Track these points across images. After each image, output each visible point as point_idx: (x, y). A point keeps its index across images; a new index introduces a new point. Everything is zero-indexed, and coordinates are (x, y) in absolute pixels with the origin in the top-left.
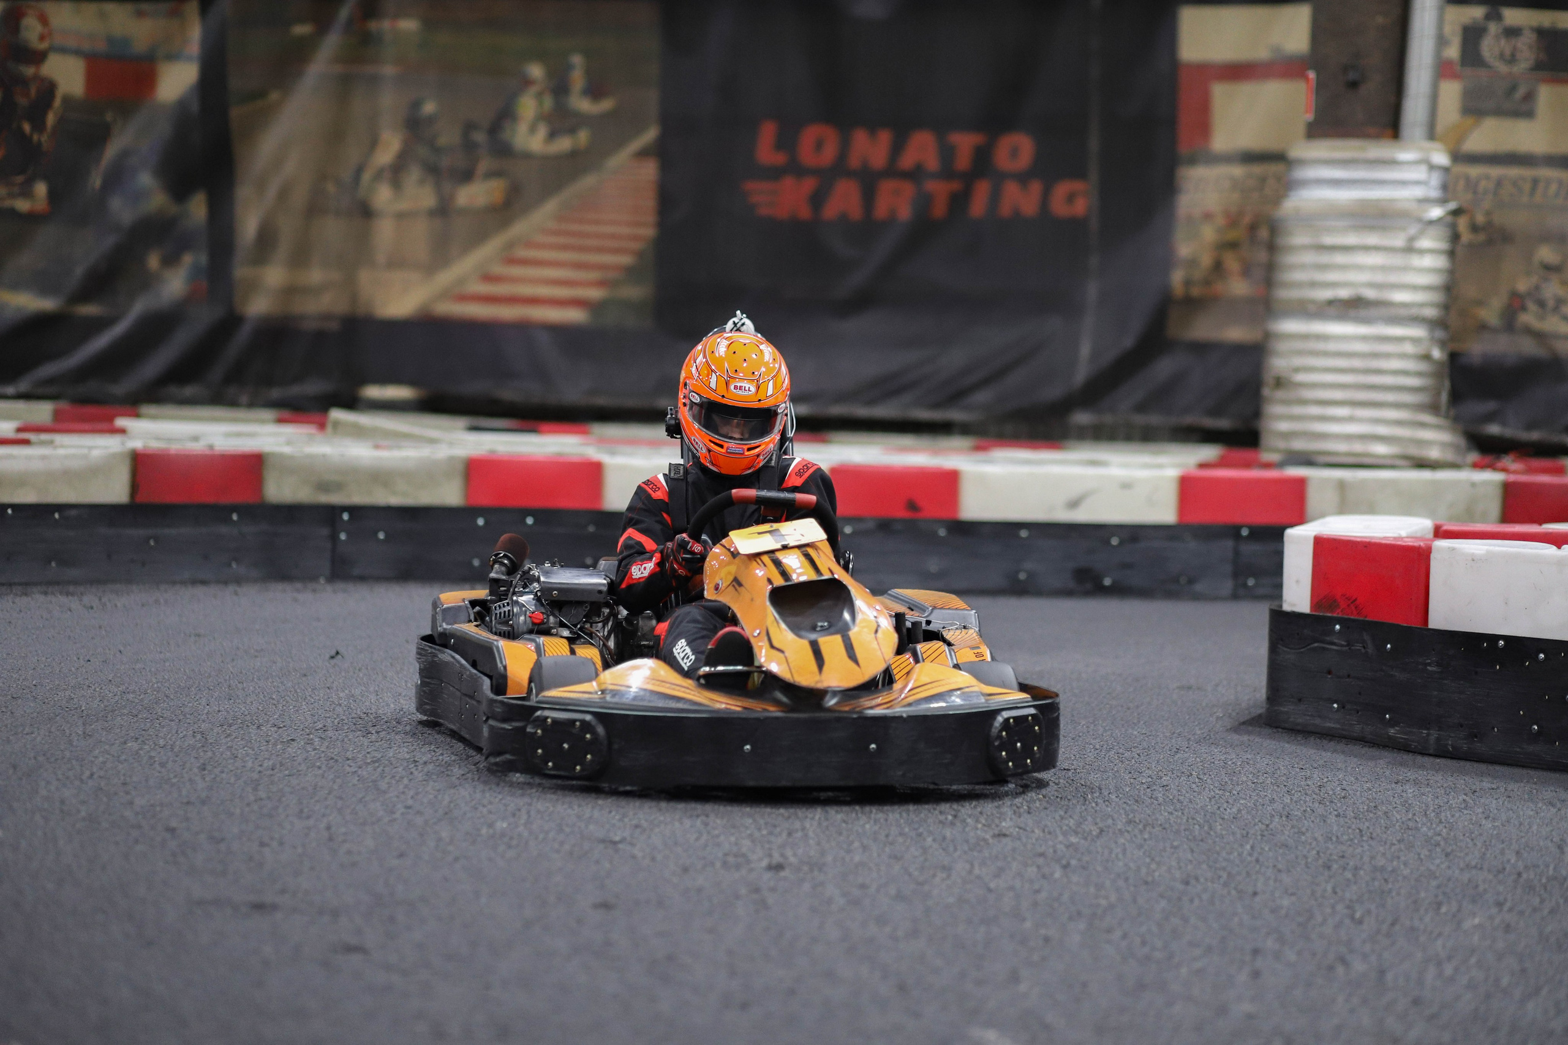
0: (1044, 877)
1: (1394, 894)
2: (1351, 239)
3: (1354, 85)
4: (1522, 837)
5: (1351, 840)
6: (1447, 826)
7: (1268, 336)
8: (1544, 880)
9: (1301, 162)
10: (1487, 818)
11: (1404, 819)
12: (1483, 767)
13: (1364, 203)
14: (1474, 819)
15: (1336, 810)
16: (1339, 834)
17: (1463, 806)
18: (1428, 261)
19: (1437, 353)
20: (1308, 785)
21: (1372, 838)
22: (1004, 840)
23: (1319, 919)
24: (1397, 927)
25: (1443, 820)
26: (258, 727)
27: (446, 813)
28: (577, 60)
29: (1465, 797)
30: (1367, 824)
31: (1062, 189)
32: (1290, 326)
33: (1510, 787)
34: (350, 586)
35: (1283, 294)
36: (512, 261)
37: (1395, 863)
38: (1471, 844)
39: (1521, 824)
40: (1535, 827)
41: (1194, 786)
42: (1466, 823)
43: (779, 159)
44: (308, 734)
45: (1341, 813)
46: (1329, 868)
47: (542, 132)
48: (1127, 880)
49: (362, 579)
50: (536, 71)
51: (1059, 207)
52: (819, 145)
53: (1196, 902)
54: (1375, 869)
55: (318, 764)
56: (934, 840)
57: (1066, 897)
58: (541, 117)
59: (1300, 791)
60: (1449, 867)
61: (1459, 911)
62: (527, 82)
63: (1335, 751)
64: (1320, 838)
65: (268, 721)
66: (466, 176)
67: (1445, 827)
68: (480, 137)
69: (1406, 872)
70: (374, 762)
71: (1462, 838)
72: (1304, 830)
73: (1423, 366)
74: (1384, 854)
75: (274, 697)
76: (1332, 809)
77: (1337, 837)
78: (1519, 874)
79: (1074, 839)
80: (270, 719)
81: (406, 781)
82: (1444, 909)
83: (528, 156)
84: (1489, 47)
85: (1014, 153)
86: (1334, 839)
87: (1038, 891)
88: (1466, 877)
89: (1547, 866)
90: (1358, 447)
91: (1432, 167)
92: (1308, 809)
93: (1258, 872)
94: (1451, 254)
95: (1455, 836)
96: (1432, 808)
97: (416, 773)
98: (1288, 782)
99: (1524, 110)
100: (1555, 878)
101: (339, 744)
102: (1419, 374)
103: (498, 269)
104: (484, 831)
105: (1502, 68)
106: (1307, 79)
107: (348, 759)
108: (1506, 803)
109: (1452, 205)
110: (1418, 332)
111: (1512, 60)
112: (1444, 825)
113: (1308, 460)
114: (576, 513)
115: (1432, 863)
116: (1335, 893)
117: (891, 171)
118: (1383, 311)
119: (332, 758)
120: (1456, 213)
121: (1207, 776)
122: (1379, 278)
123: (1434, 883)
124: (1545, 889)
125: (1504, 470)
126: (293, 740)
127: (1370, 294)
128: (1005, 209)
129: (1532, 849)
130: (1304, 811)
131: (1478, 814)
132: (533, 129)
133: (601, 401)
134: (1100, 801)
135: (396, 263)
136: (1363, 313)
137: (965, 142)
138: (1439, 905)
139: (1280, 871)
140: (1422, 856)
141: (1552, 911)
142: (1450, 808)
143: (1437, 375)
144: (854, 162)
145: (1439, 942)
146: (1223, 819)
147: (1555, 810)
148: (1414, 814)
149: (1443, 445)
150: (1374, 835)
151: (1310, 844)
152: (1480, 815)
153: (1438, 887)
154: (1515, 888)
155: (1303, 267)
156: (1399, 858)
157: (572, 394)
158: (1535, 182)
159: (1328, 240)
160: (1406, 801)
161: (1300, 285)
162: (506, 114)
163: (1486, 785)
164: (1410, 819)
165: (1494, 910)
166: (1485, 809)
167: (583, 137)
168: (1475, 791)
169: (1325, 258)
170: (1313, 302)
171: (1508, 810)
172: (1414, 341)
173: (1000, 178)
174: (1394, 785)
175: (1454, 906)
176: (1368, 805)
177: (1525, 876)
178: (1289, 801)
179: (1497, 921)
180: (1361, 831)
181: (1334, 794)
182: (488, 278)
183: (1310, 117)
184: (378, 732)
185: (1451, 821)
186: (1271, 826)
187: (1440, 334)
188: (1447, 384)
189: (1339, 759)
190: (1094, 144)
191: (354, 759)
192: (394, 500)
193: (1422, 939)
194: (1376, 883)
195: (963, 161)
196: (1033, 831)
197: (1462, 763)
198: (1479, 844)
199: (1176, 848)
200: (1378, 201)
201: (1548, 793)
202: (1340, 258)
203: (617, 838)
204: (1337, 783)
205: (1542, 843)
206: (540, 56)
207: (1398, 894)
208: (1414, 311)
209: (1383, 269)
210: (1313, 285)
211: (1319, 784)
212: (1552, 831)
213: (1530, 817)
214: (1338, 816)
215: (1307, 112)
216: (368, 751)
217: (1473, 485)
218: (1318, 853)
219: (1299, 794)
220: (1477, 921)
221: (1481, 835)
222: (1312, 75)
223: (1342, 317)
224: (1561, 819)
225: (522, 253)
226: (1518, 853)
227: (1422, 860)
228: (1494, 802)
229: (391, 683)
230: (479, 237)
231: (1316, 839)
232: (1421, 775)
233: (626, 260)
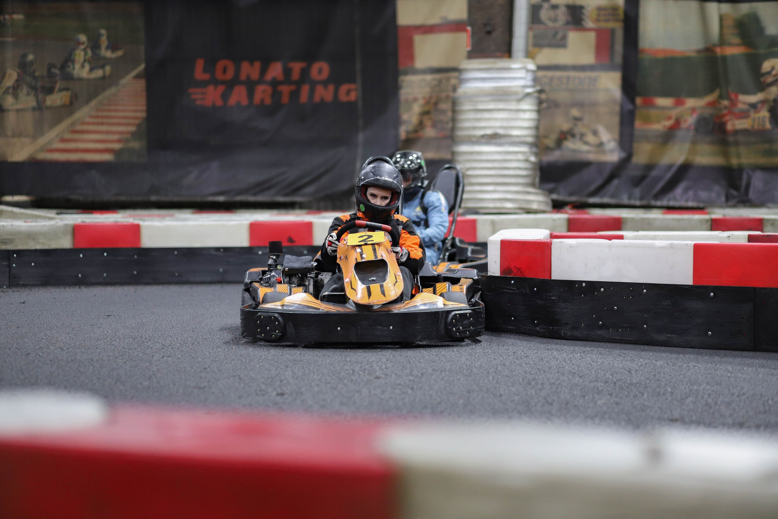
0: (403, 393)
1: (562, 393)
2: (491, 106)
3: (489, 33)
4: (611, 369)
5: (536, 373)
6: (577, 365)
7: (453, 153)
8: (627, 385)
9: (466, 70)
10: (593, 362)
11: (556, 364)
12: (585, 342)
13: (497, 89)
14: (588, 362)
15: (525, 362)
16: (530, 371)
17: (581, 357)
18: (528, 115)
19: (533, 159)
20: (508, 352)
21: (545, 372)
22: (380, 380)
23: (533, 404)
24: (569, 406)
25: (574, 364)
26: (9, 349)
27: (117, 380)
28: (103, 32)
29: (581, 354)
30: (540, 367)
31: (344, 88)
32: (464, 148)
33: (599, 349)
34: (19, 289)
35: (460, 133)
36: (74, 132)
37: (559, 381)
38: (589, 372)
39: (609, 364)
40: (616, 365)
41: (457, 355)
42: (585, 364)
43: (206, 77)
44: (34, 351)
45: (528, 363)
46: (530, 384)
47: (87, 67)
48: (442, 392)
49: (25, 286)
50: (83, 38)
51: (343, 97)
52: (225, 70)
53: (476, 400)
54: (551, 384)
55: (46, 363)
56: (348, 381)
57: (417, 400)
58: (85, 61)
59: (506, 355)
60: (583, 382)
61: (593, 398)
62: (79, 43)
63: (515, 339)
64: (522, 373)
65: (12, 347)
66: (50, 91)
67: (576, 366)
68: (57, 71)
69: (565, 384)
70: (72, 361)
71: (585, 370)
72: (513, 370)
73: (527, 165)
74: (553, 378)
75: (9, 337)
76: (523, 362)
77: (529, 372)
78: (615, 383)
79: (411, 378)
80: (13, 346)
81: (91, 368)
82: (587, 398)
83: (80, 79)
84: (544, 14)
85: (320, 71)
86: (528, 373)
87: (403, 399)
88: (592, 385)
89: (627, 379)
90: (498, 205)
91: (528, 71)
92: (512, 362)
93: (499, 387)
94: (539, 111)
95: (581, 370)
96: (567, 359)
97: (95, 365)
98: (499, 352)
99: (561, 44)
100: (632, 384)
101: (52, 354)
102: (526, 169)
103: (67, 136)
104: (139, 386)
105: (550, 24)
106: (467, 31)
107: (59, 360)
108: (600, 356)
109: (538, 88)
110: (525, 149)
111: (555, 20)
112: (575, 365)
113: (475, 212)
114: (128, 250)
115: (575, 381)
116: (536, 394)
117: (261, 81)
118: (508, 140)
119: (51, 360)
120: (541, 92)
121: (461, 351)
122: (505, 124)
123: (579, 388)
124: (629, 388)
125: (566, 213)
126: (29, 354)
127: (501, 132)
128: (317, 99)
129: (617, 373)
130: (511, 363)
131: (589, 360)
132: (83, 66)
133: (123, 198)
134: (417, 362)
135: (18, 135)
136: (498, 141)
137: (297, 67)
138: (584, 396)
139: (509, 386)
140: (570, 378)
141: (635, 396)
142: (576, 358)
143: (533, 169)
144: (243, 77)
145: (589, 410)
146: (475, 367)
147: (622, 358)
148: (560, 362)
149: (539, 202)
150: (545, 371)
151: (518, 375)
152: (590, 361)
153: (581, 389)
154: (615, 389)
155: (469, 120)
156: (559, 379)
157: (108, 196)
158: (568, 78)
159: (481, 107)
160: (555, 357)
161: (468, 128)
162: (69, 60)
163: (588, 349)
164: (559, 364)
165: (609, 397)
166: (591, 358)
167: (108, 69)
168: (584, 352)
169: (479, 115)
170: (474, 136)
171: (602, 358)
172: (523, 153)
173: (314, 84)
174: (547, 351)
175: (591, 397)
176: (538, 359)
177: (618, 384)
178: (502, 359)
179: (612, 401)
180: (539, 369)
181: (521, 355)
182: (63, 140)
183: (469, 49)
184: (67, 349)
185: (578, 364)
186: (498, 369)
187: (534, 150)
188: (538, 173)
189: (519, 342)
190: (358, 66)
191: (62, 360)
192: (38, 247)
193: (582, 409)
194: (553, 389)
195: (296, 75)
196: (391, 376)
197: (574, 341)
198: (593, 372)
199: (459, 379)
200: (503, 87)
201: (617, 352)
202: (486, 115)
203: (202, 386)
204: (521, 351)
205: (621, 371)
206: (85, 31)
207: (565, 393)
208: (522, 139)
209: (507, 119)
210: (474, 128)
211: (513, 352)
212: (624, 365)
213: (612, 361)
214: (526, 364)
215: (467, 46)
216: (68, 356)
217: (554, 220)
218: (523, 378)
219: (506, 356)
220: (603, 401)
221: (593, 368)
222: (469, 28)
223: (488, 143)
224: (626, 361)
225: (79, 128)
226: (612, 375)
227: (570, 379)
228: (594, 355)
229: (62, 329)
230: (57, 121)
231: (520, 373)
232: (558, 347)
233: (132, 129)
